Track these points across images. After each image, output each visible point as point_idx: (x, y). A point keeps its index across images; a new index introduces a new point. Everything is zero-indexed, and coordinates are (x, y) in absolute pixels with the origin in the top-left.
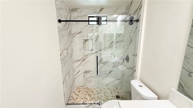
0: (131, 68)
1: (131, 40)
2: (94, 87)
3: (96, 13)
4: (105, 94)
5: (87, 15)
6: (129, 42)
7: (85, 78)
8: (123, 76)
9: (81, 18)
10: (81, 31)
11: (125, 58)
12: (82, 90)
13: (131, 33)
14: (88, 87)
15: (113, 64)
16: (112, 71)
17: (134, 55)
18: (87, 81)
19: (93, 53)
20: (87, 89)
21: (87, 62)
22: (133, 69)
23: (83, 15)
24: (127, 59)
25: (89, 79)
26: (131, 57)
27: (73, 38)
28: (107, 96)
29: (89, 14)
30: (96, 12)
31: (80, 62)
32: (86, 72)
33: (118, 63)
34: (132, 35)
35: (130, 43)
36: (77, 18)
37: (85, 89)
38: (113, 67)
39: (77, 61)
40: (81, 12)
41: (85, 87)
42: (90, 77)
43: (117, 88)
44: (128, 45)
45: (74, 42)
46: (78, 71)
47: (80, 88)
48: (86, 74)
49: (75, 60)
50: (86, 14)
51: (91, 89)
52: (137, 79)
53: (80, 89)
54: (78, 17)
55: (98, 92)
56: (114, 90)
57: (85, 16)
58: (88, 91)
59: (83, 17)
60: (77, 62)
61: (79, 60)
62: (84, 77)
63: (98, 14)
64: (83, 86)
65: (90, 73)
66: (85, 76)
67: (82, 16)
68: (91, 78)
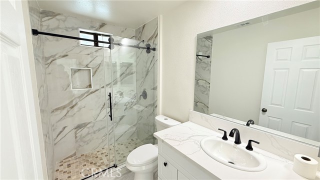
0: (150, 105)
1: (148, 72)
2: (97, 150)
3: (95, 29)
4: (118, 152)
5: (77, 29)
6: (145, 73)
7: (78, 139)
8: (141, 119)
9: (64, 31)
10: (67, 54)
11: (141, 94)
12: (74, 161)
13: (147, 63)
14: (85, 153)
15: (125, 105)
16: (124, 116)
17: (154, 89)
18: (82, 144)
19: (90, 91)
20: (84, 157)
21: (81, 109)
22: (154, 105)
23: (71, 27)
24: (145, 95)
25: (87, 139)
26: (149, 92)
27: (47, 66)
28: (123, 154)
29: (81, 28)
30: (95, 27)
31: (65, 111)
32: (79, 127)
33: (131, 103)
34: (148, 65)
35: (147, 75)
36: (55, 29)
37: (80, 157)
38: (125, 110)
39: (57, 109)
40: (64, 21)
41: (78, 155)
42: (88, 134)
43: (132, 140)
44: (143, 77)
45: (50, 74)
46: (61, 129)
47: (68, 160)
48: (80, 130)
49: (54, 108)
50: (76, 26)
51: (92, 154)
52: (159, 115)
53: (70, 161)
54: (58, 28)
55: (106, 154)
56: (129, 143)
57: (73, 29)
58: (88, 159)
59: (69, 30)
60: (59, 112)
61: (64, 107)
62: (76, 137)
63: (97, 30)
64: (75, 154)
65: (88, 126)
66: (78, 135)
67: (66, 27)
68: (90, 135)
